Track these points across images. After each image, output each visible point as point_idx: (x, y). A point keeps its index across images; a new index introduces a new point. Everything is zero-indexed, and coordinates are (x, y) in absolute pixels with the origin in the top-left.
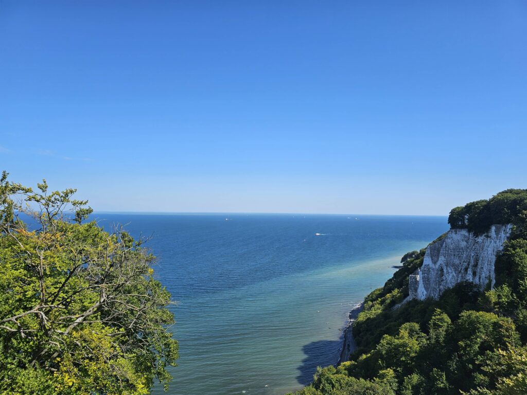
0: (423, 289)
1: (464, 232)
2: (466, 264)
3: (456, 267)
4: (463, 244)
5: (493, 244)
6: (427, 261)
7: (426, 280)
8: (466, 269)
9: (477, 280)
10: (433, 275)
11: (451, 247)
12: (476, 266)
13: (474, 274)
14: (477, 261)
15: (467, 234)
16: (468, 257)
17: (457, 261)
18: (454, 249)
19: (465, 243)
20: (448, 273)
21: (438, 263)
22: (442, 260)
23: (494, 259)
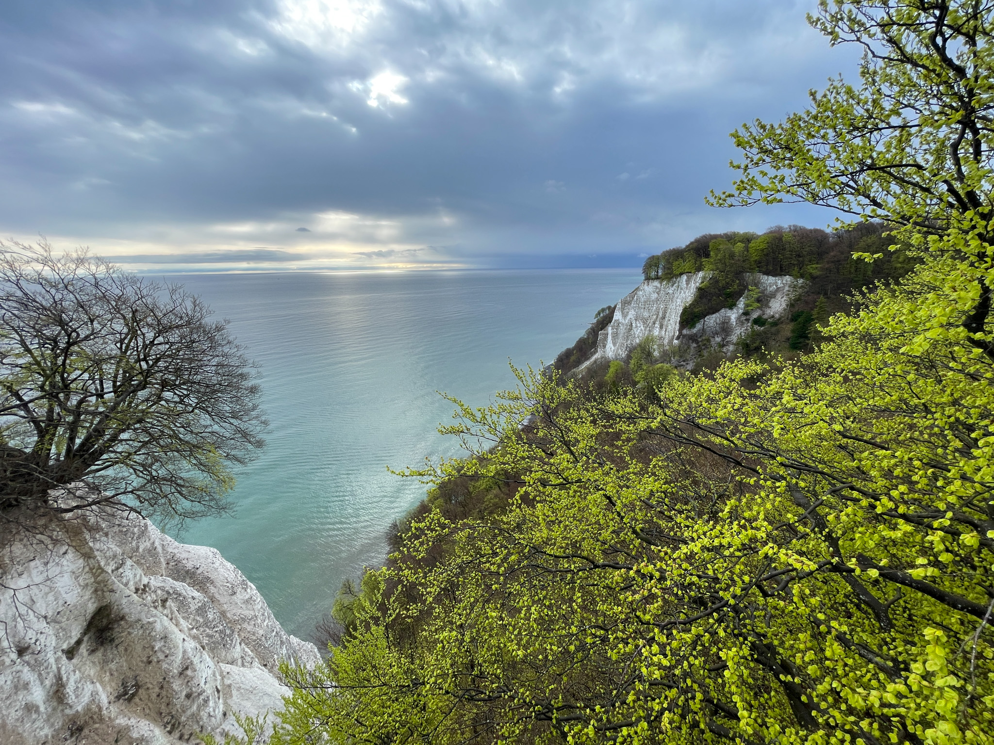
0: (612, 345)
1: (656, 283)
2: (655, 317)
3: (645, 321)
4: (654, 296)
5: (683, 295)
6: (617, 316)
7: (615, 336)
8: (654, 323)
9: (663, 333)
10: (622, 330)
11: (642, 300)
12: (664, 318)
13: (661, 327)
14: (665, 313)
15: (659, 285)
16: (658, 309)
17: (646, 314)
18: (645, 302)
19: (656, 295)
20: (636, 327)
21: (628, 318)
22: (632, 314)
23: (680, 310)
